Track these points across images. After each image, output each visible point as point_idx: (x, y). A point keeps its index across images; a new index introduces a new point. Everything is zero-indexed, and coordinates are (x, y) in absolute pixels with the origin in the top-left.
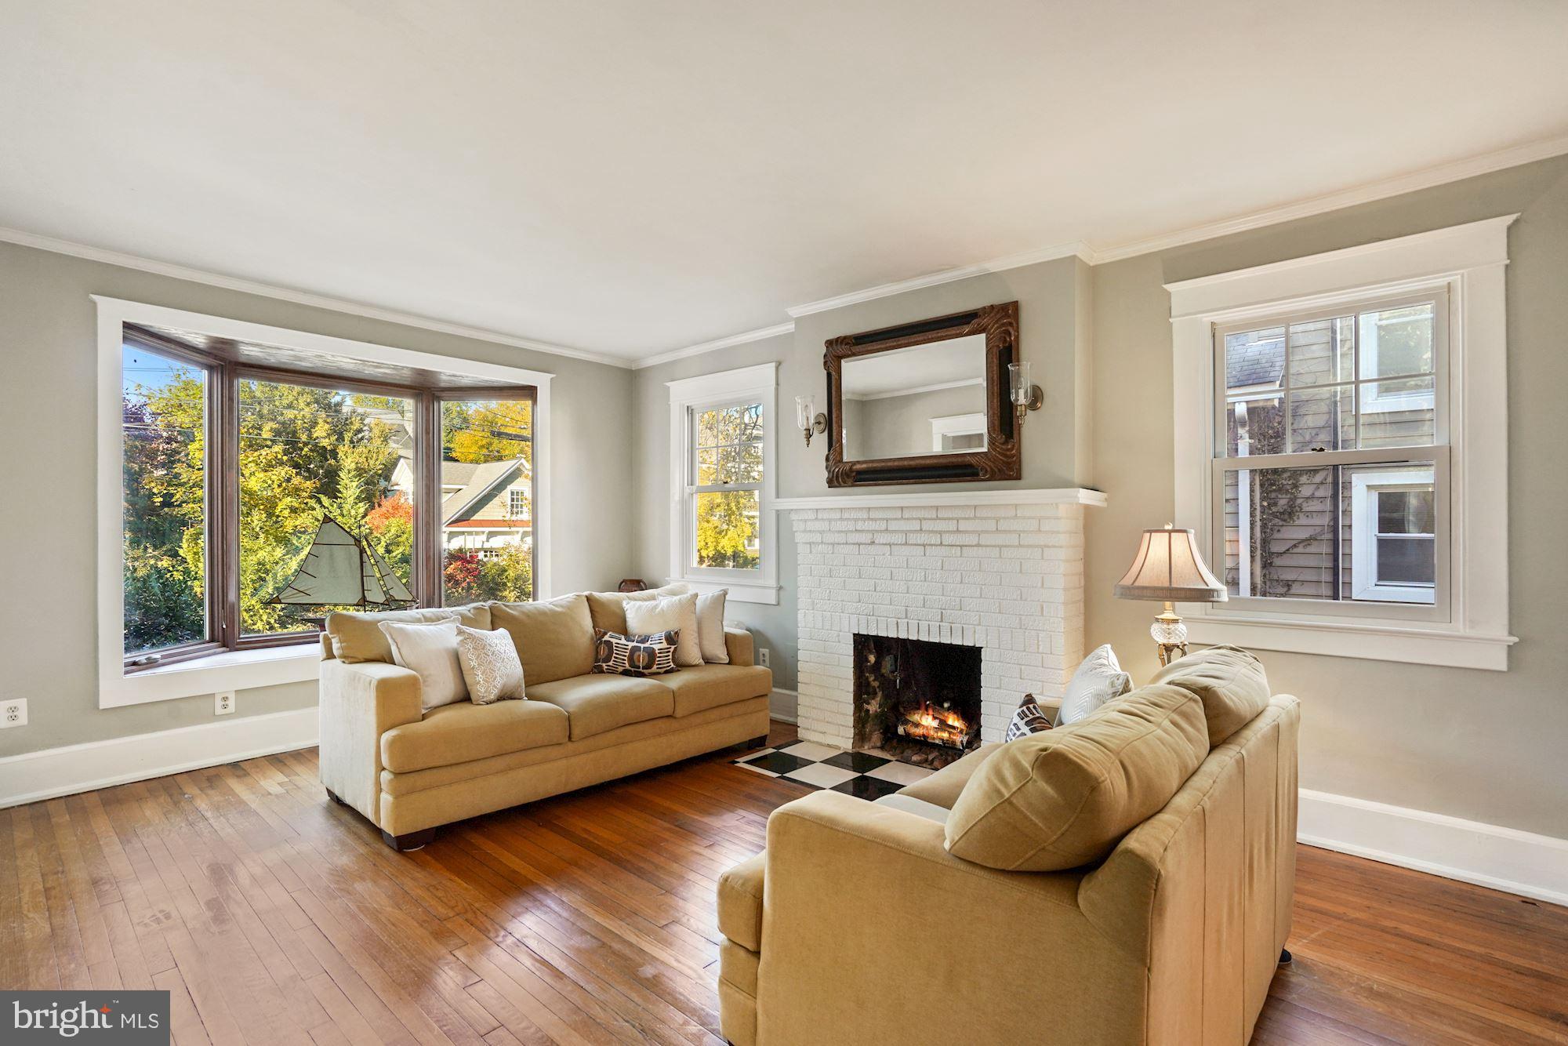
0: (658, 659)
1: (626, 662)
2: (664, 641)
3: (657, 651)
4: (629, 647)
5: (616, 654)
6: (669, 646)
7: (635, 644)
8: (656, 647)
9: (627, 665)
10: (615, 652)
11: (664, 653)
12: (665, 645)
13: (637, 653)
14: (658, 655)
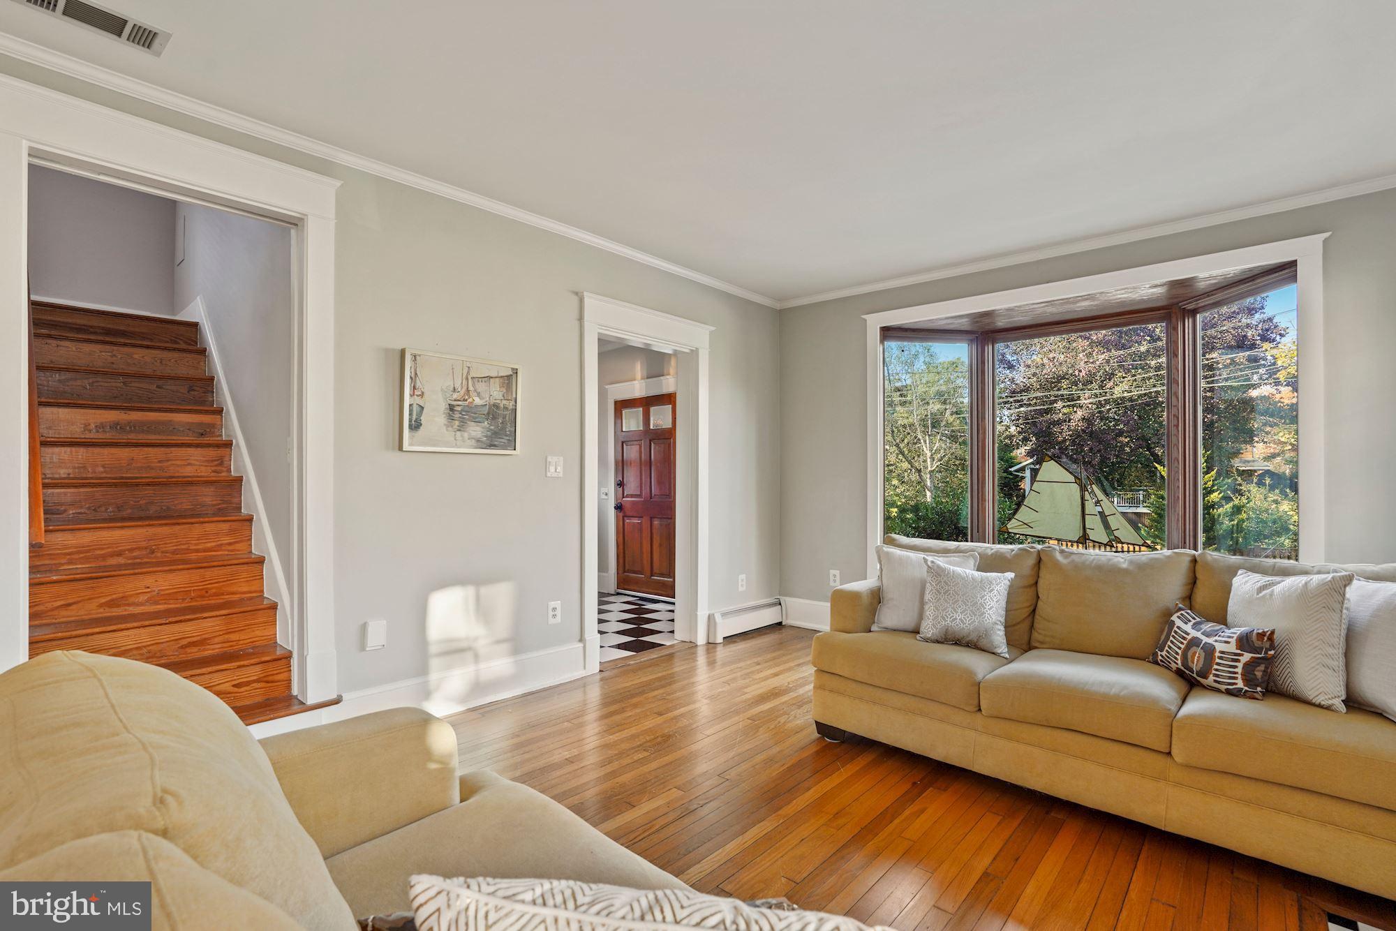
0: (1215, 667)
1: (1179, 657)
2: (1233, 641)
3: (1217, 654)
4: (1189, 637)
5: (1172, 642)
6: (1239, 651)
7: (1199, 635)
8: (1219, 647)
9: (1179, 662)
10: (1171, 638)
11: (1227, 659)
12: (1232, 648)
13: (1194, 649)
14: (1217, 660)
